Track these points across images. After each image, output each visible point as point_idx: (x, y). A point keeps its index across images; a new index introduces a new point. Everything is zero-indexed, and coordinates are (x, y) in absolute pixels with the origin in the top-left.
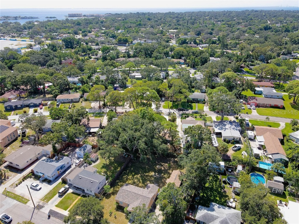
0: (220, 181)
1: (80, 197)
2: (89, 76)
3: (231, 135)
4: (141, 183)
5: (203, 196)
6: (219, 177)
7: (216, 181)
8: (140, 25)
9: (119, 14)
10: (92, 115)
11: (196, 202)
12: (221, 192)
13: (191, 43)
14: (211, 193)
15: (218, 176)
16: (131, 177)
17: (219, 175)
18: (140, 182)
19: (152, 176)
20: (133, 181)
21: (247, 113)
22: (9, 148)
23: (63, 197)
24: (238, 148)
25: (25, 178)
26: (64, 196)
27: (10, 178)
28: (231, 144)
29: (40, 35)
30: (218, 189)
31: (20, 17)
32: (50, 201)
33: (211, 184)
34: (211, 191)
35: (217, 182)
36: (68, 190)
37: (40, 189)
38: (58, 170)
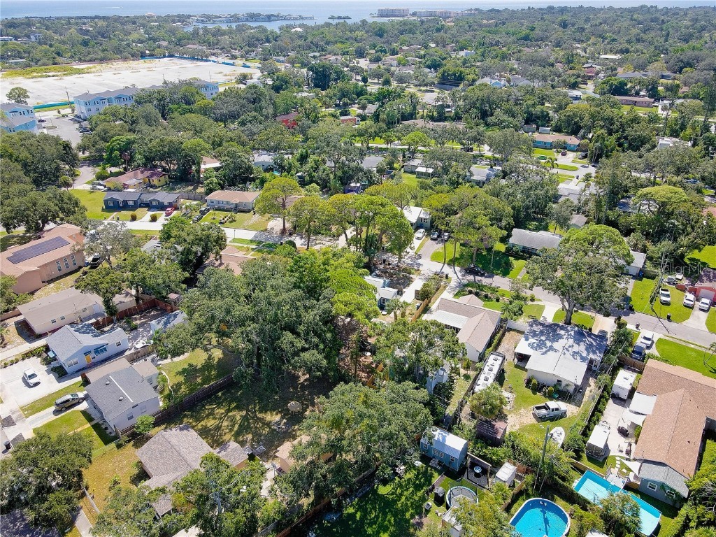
0: (431, 490)
1: (88, 425)
2: (302, 155)
3: (551, 372)
4: (233, 433)
5: (352, 516)
6: (436, 478)
7: (418, 487)
8: (526, 38)
9: (498, 11)
10: (254, 247)
11: (321, 525)
12: (408, 521)
13: (637, 94)
14: (377, 517)
15: (436, 474)
16: (222, 411)
17: (439, 474)
18: (231, 430)
19: (268, 424)
20: (218, 423)
21: (669, 317)
22: (52, 285)
23: (60, 416)
24: (552, 414)
25: (27, 355)
26: (63, 414)
27: (8, 347)
28: (545, 395)
29: (284, 56)
30: (403, 512)
31: (277, 16)
32: (34, 416)
33: (399, 491)
34: (382, 510)
35: (420, 490)
36: (79, 403)
37: (37, 384)
38: (86, 354)
